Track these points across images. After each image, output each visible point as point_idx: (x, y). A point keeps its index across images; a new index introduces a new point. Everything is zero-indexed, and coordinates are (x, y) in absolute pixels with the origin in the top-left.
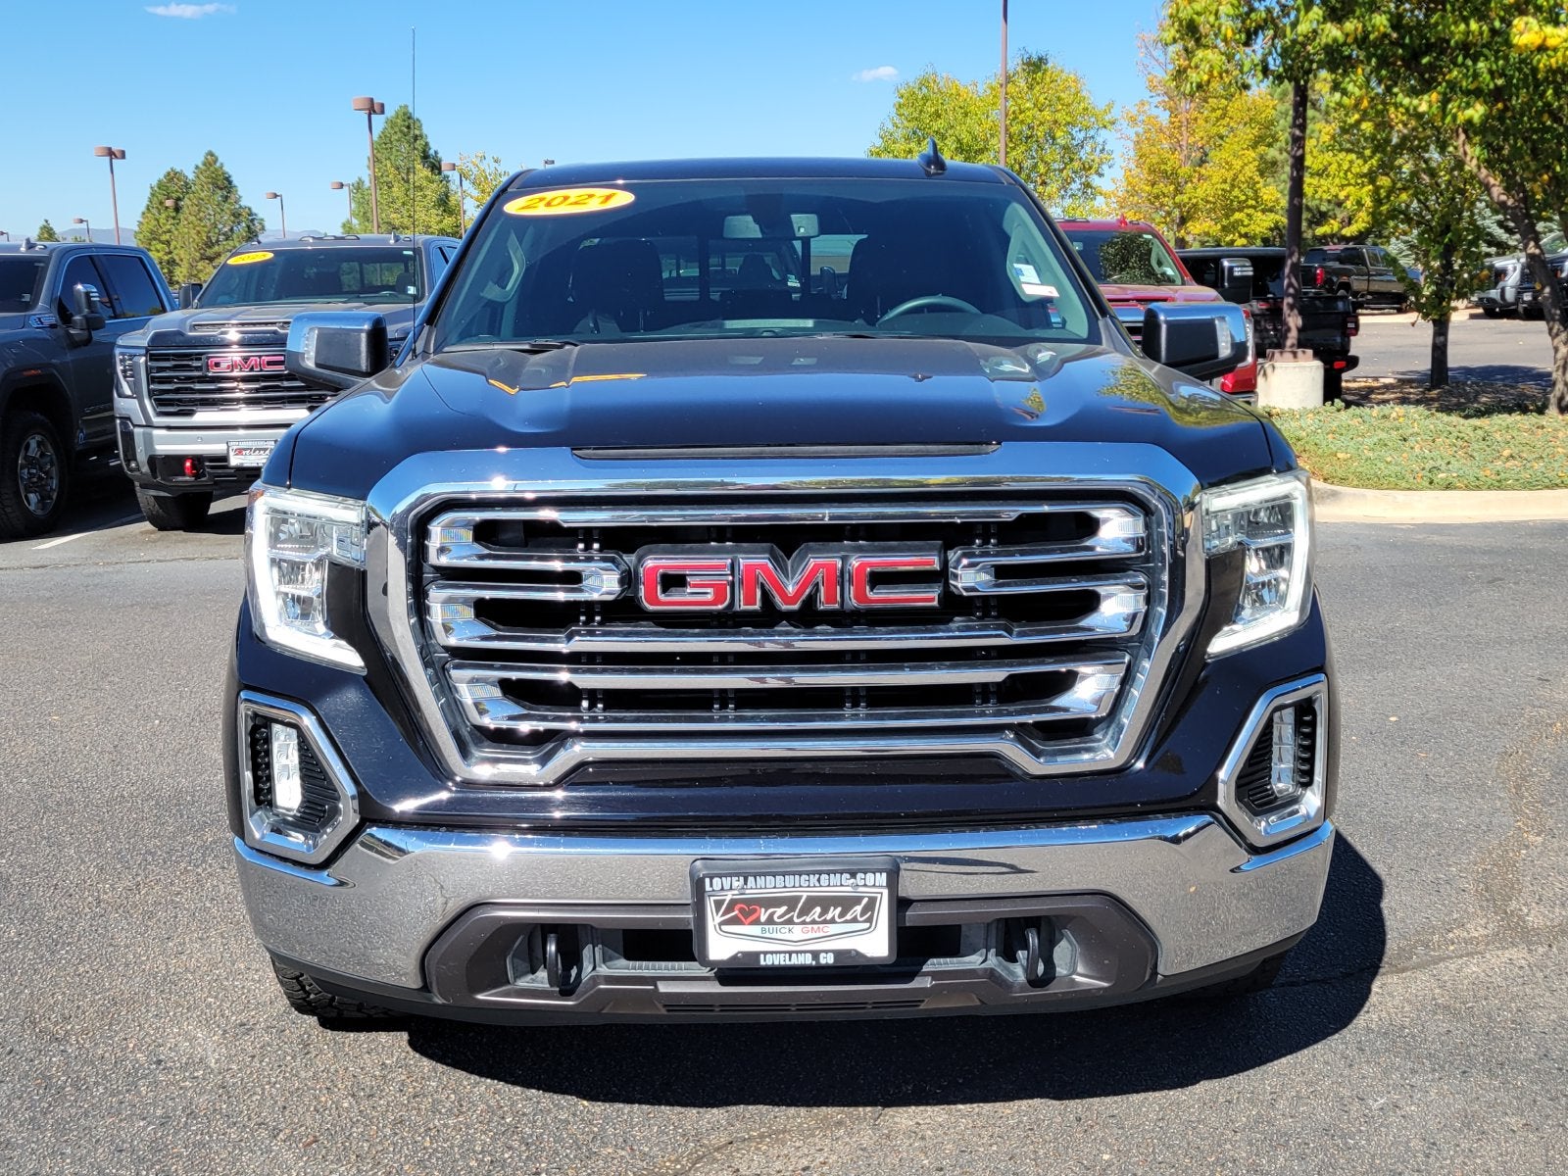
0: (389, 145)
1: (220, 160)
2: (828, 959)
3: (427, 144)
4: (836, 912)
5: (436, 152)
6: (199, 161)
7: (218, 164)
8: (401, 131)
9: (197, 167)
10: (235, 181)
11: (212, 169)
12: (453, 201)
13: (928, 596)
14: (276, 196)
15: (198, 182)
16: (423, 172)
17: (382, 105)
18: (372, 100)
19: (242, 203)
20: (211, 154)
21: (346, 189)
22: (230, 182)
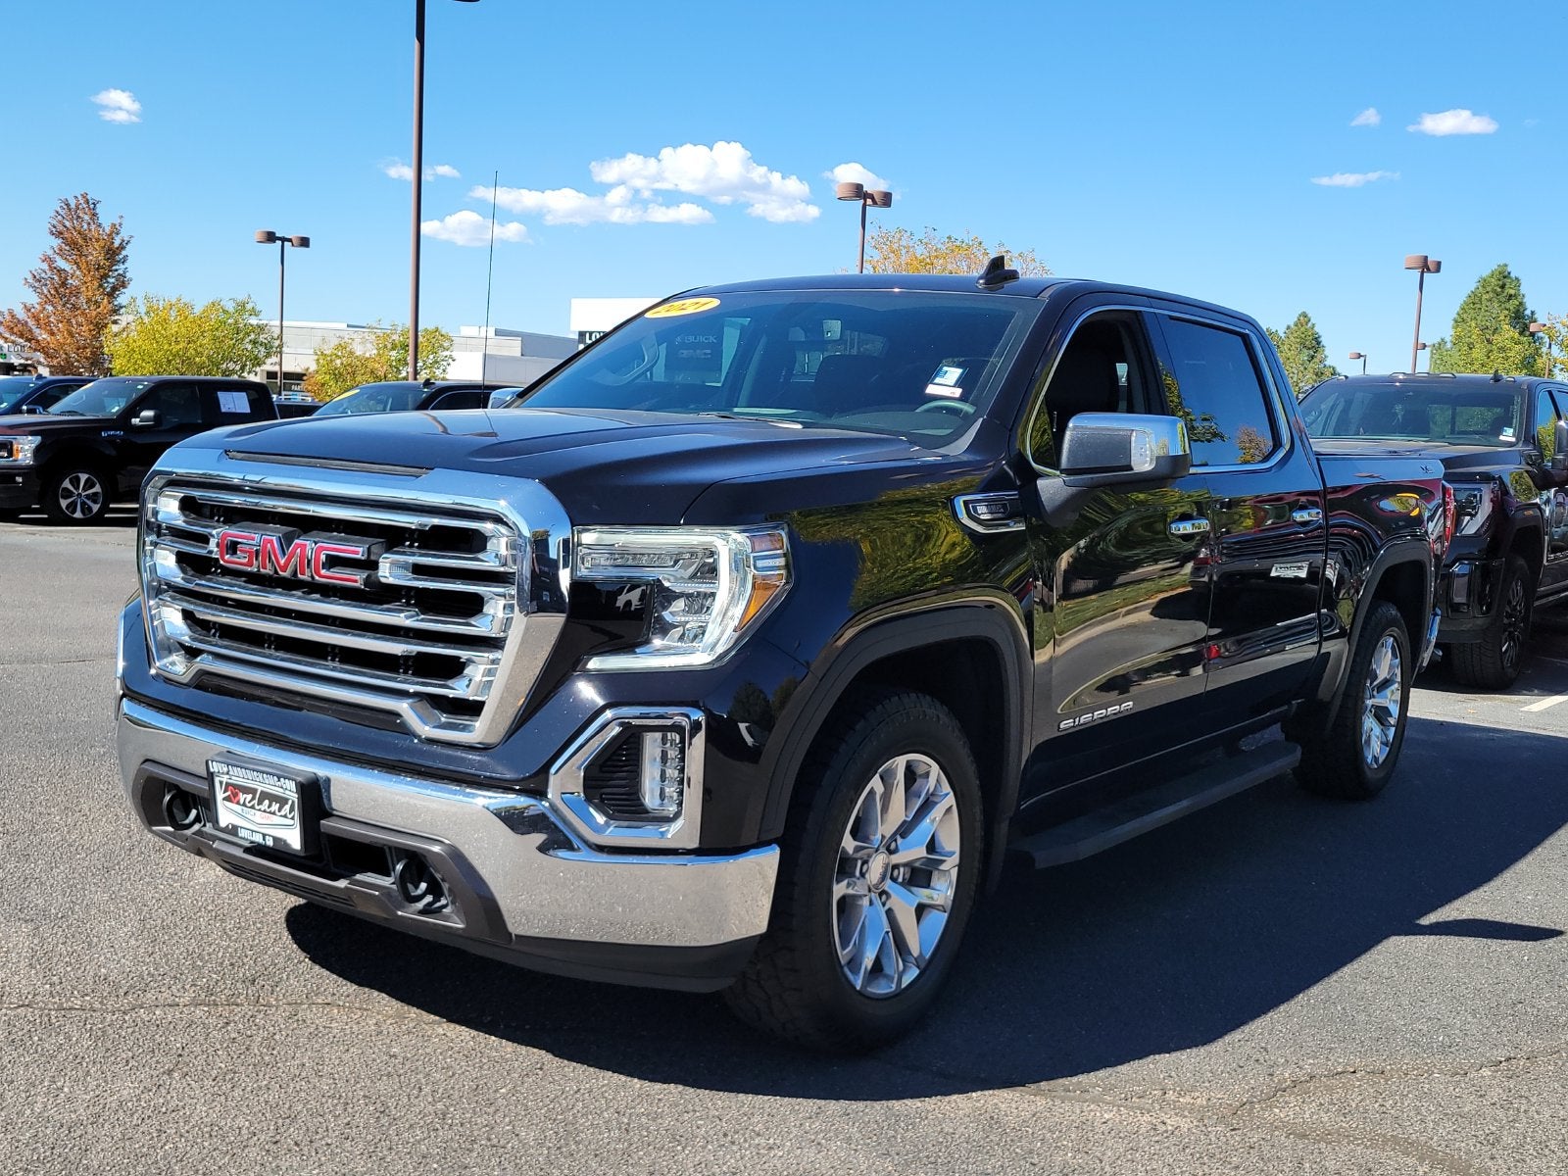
0: (1478, 306)
1: (1313, 321)
2: (270, 842)
3: (1521, 304)
4: (275, 807)
5: (1533, 313)
6: (1292, 321)
7: (1310, 325)
8: (1494, 291)
9: (1288, 328)
10: (1324, 341)
11: (1303, 329)
12: (1540, 363)
13: (357, 579)
14: (1360, 356)
15: (1287, 341)
16: (1509, 332)
17: (1439, 263)
18: (1426, 258)
19: (1327, 363)
20: (1305, 315)
21: (1428, 349)
22: (1319, 343)
